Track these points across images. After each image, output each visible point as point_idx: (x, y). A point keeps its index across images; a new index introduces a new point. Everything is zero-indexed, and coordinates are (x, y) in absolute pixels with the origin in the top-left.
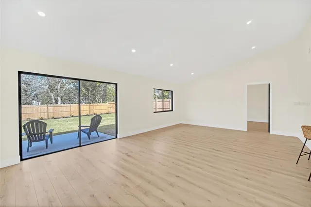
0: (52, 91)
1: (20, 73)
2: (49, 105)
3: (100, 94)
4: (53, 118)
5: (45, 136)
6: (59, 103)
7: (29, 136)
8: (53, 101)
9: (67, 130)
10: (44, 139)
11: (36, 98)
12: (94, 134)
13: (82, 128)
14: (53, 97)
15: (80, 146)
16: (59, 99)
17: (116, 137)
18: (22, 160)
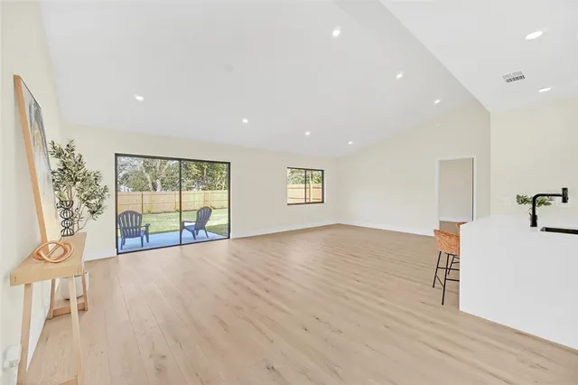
0: (148, 169)
1: (117, 155)
2: (144, 193)
3: (221, 173)
4: (149, 212)
5: (140, 232)
6: (158, 190)
7: (124, 229)
8: (150, 185)
9: (168, 229)
10: (139, 236)
11: (125, 182)
12: (201, 233)
13: (186, 224)
14: (149, 180)
15: (181, 245)
16: (158, 182)
17: (229, 238)
18: (118, 254)
